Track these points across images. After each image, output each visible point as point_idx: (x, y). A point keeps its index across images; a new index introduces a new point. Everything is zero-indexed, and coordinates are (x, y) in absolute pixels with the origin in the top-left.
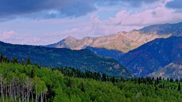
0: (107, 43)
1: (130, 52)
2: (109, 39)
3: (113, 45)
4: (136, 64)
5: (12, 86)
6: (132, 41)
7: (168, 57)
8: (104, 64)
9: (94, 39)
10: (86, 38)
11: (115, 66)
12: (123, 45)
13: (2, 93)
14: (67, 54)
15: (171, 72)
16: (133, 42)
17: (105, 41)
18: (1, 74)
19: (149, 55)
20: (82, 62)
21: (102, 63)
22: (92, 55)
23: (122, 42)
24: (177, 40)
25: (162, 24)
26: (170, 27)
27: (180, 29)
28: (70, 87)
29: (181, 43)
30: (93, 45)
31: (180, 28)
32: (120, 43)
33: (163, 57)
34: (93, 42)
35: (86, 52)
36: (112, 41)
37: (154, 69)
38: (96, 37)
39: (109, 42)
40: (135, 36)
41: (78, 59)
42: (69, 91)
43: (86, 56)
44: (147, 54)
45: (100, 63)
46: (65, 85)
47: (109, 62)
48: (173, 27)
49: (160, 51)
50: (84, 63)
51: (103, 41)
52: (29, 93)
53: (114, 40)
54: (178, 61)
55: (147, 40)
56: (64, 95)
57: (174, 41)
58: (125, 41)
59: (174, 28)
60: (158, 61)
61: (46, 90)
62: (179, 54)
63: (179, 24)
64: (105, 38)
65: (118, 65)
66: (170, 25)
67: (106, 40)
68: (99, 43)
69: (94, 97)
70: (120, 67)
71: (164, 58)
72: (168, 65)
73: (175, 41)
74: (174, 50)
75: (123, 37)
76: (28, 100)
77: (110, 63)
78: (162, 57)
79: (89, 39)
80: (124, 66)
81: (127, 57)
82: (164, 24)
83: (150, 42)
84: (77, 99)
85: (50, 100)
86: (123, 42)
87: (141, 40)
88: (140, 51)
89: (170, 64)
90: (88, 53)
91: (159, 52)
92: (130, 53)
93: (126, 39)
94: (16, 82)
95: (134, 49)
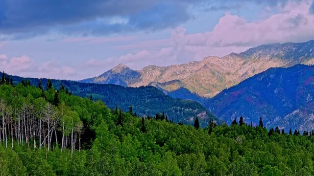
0: (185, 76)
1: (225, 91)
2: (189, 69)
3: (196, 80)
4: (236, 113)
5: (21, 121)
6: (229, 74)
7: (290, 100)
8: (181, 111)
9: (163, 70)
10: (148, 68)
11: (199, 115)
12: (212, 80)
13: (5, 130)
14: (117, 94)
15: (296, 126)
16: (231, 75)
17: (182, 73)
18: (3, 100)
19: (257, 96)
20: (142, 108)
21: (176, 111)
22: (159, 97)
23: (210, 75)
24: (305, 71)
25: (280, 44)
26: (294, 49)
27: (312, 52)
28: (122, 125)
29: (313, 76)
30: (160, 79)
31: (311, 50)
32: (208, 76)
33: (282, 100)
34: (161, 75)
35: (149, 91)
36: (194, 73)
37: (267, 121)
38: (166, 66)
39: (189, 74)
40: (234, 64)
41: (135, 103)
42: (120, 132)
43: (150, 98)
44: (255, 95)
45: (173, 110)
46: (113, 123)
47: (189, 109)
48: (299, 49)
49: (276, 89)
50: (146, 109)
51: (177, 73)
52: (50, 133)
53: (197, 71)
54: (307, 107)
55: (253, 71)
56: (112, 136)
57: (300, 73)
58: (216, 73)
59: (301, 50)
60: (273, 107)
61: (80, 125)
62: (309, 95)
63: (309, 44)
64: (182, 68)
65: (204, 114)
66: (295, 45)
67: (184, 71)
68: (172, 76)
69: (162, 140)
70: (207, 117)
71: (284, 102)
72: (291, 114)
73: (302, 73)
74: (301, 87)
75: (212, 66)
76: (49, 144)
77: (191, 109)
78: (280, 100)
79: (154, 69)
80: (215, 115)
81: (220, 100)
82: (284, 43)
83: (259, 74)
84: (133, 142)
85: (87, 144)
86: (213, 74)
87: (245, 71)
88: (241, 89)
89: (294, 112)
90: (152, 93)
91: (275, 91)
92: (226, 94)
93: (219, 70)
94: (28, 113)
95: (232, 86)
